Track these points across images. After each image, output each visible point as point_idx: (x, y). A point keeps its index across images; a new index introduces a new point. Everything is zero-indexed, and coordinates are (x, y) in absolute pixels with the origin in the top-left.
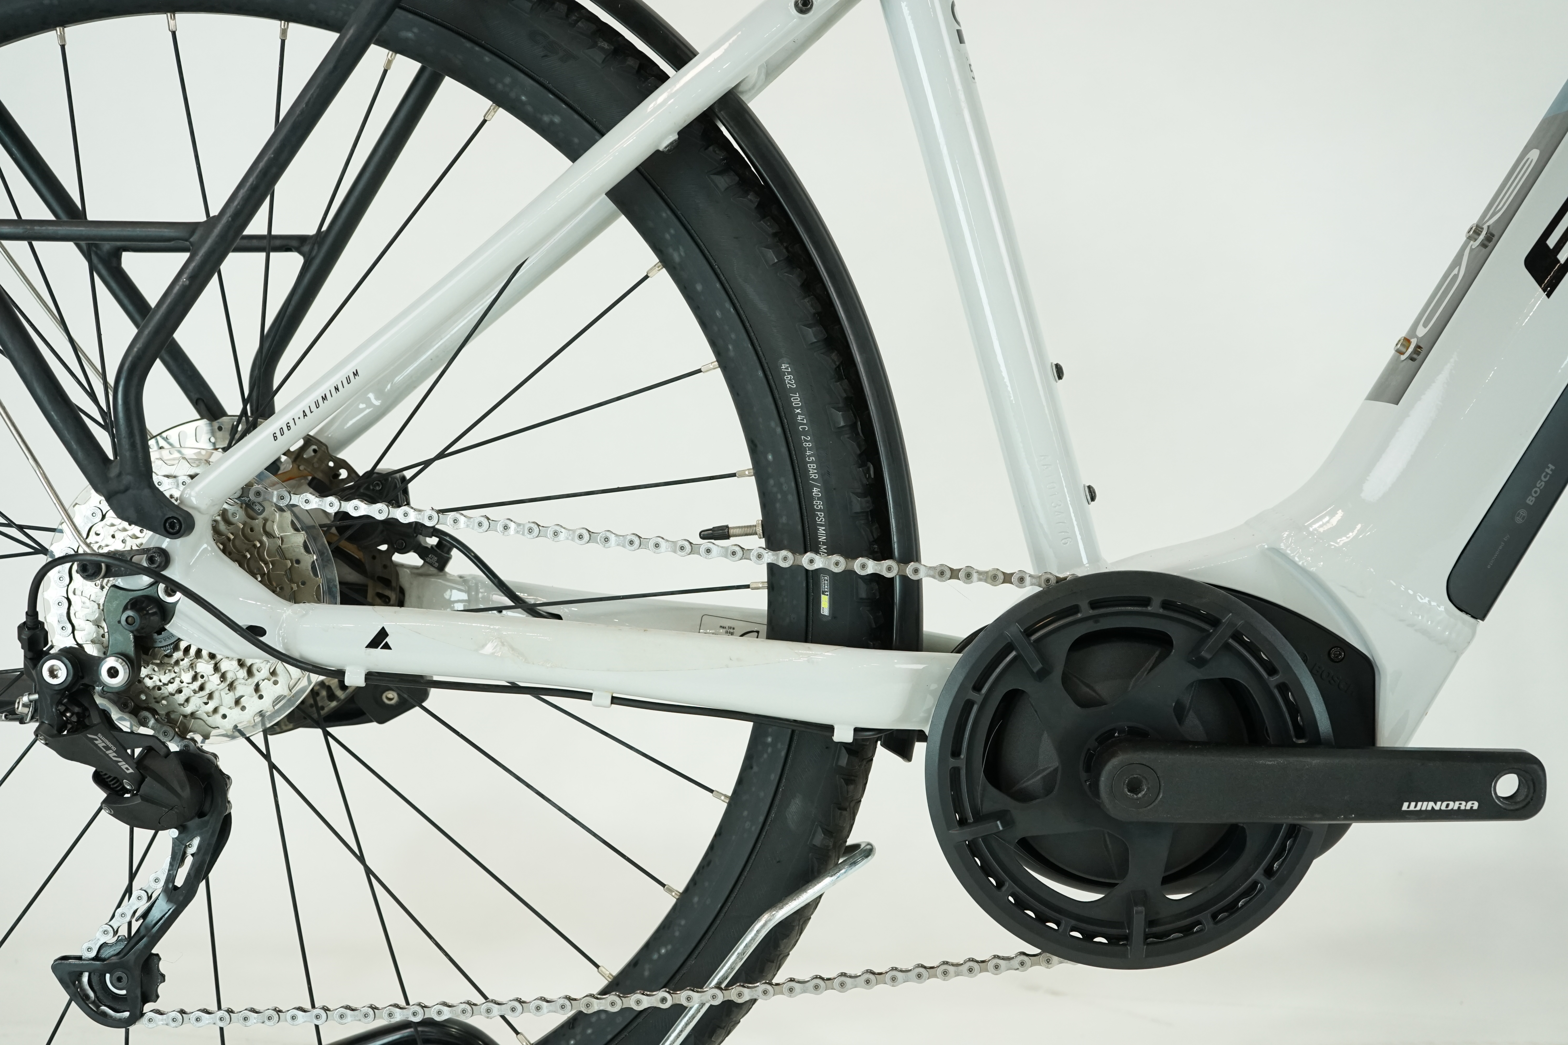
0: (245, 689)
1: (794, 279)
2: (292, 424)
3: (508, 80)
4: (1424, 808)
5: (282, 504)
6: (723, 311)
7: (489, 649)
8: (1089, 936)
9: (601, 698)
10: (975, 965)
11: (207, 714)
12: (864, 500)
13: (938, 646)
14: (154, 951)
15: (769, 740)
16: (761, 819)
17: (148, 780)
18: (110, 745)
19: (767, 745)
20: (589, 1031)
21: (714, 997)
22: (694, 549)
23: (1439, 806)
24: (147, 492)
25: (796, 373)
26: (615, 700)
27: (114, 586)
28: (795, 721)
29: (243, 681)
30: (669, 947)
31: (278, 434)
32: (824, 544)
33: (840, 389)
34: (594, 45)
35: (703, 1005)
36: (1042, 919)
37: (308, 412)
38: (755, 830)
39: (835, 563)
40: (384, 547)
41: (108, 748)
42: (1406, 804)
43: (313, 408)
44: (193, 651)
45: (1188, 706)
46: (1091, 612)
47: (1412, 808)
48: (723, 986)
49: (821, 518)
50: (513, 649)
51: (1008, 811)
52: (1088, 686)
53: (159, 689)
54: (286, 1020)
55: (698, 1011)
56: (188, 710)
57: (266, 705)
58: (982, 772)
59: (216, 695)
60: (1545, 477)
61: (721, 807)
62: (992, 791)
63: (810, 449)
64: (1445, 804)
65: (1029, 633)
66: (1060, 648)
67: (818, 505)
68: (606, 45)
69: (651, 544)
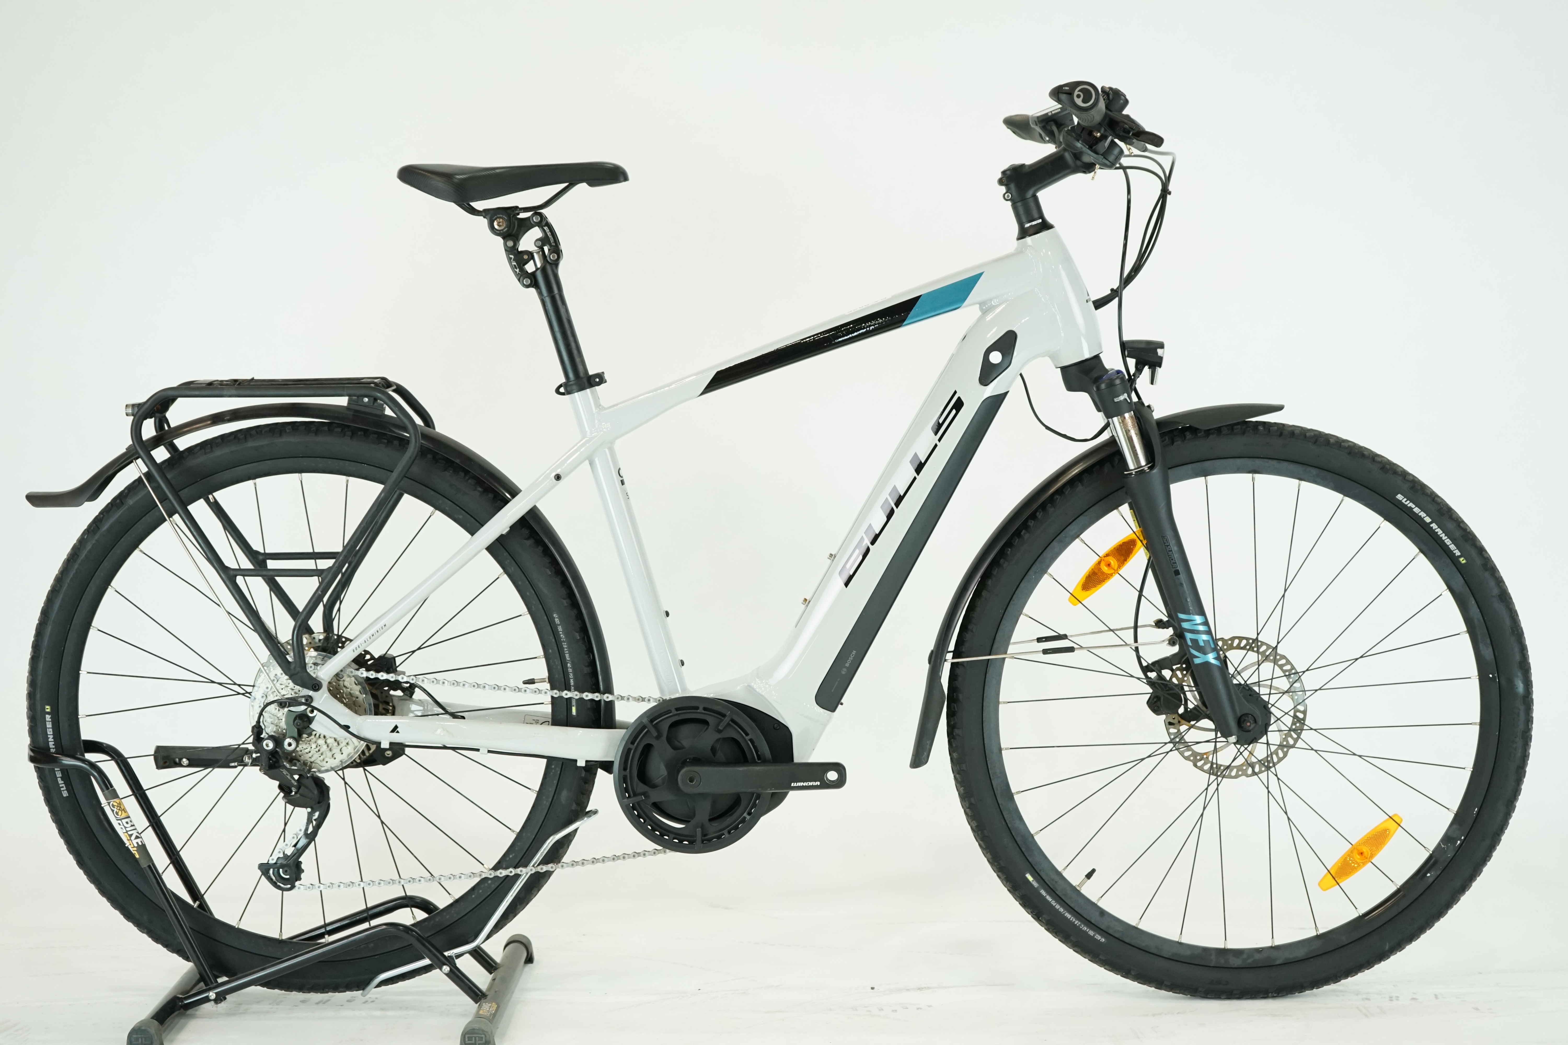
0: (336, 750)
1: (558, 580)
2: (360, 646)
3: (440, 502)
4: (799, 785)
5: (351, 675)
6: (530, 593)
7: (439, 731)
8: (681, 841)
9: (484, 751)
10: (636, 855)
11: (320, 761)
12: (588, 668)
13: (622, 726)
14: (300, 860)
15: (553, 767)
16: (550, 800)
17: (302, 787)
18: (288, 773)
19: (552, 769)
20: (481, 891)
21: (531, 870)
22: (520, 690)
23: (805, 784)
24: (305, 674)
25: (559, 618)
26: (489, 751)
27: (289, 710)
28: (563, 758)
29: (336, 747)
30: (513, 855)
31: (355, 650)
32: (573, 686)
33: (578, 624)
34: (475, 490)
35: (527, 873)
36: (662, 835)
37: (366, 641)
38: (548, 804)
39: (574, 695)
40: (386, 688)
41: (287, 775)
42: (793, 784)
43: (369, 639)
44: (318, 735)
45: (718, 748)
46: (676, 712)
47: (795, 785)
48: (535, 866)
49: (571, 676)
50: (448, 731)
51: (647, 792)
52: (678, 741)
53: (301, 751)
54: (356, 886)
55: (525, 877)
56: (312, 760)
57: (344, 757)
58: (636, 777)
59: (324, 754)
60: (852, 655)
61: (535, 795)
62: (641, 785)
63: (566, 648)
64: (807, 783)
65: (652, 721)
66: (665, 727)
67: (570, 670)
68: (480, 489)
69: (502, 688)
